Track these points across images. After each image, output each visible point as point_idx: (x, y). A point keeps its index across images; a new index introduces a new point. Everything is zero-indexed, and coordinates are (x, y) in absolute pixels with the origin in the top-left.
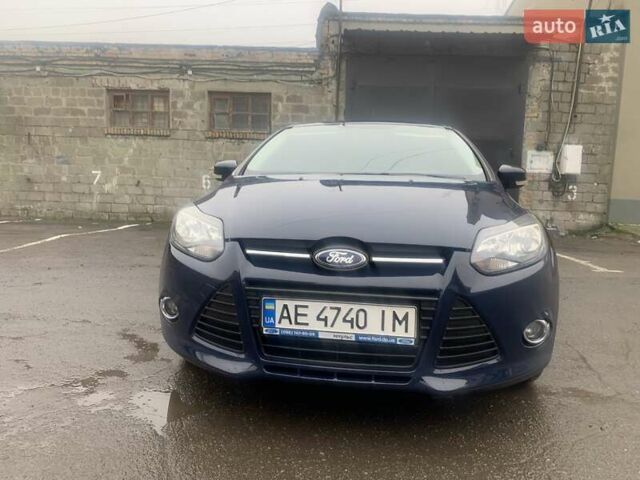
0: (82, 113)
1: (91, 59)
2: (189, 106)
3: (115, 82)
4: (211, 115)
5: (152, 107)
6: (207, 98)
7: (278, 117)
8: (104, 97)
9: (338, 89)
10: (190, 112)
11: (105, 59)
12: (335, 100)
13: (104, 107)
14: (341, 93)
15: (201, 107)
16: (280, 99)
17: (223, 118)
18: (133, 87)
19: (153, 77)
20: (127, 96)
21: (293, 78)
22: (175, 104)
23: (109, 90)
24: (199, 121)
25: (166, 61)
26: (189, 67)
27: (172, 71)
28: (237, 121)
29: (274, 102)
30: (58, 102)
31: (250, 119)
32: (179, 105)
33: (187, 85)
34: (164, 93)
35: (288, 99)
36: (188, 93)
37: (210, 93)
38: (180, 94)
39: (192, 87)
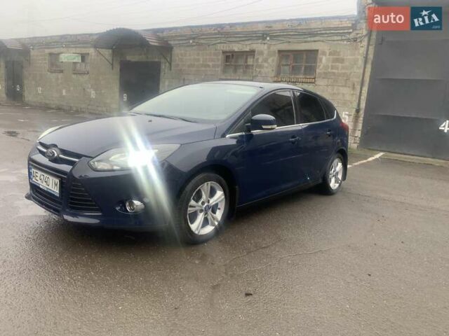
0: (209, 66)
1: (215, 34)
2: (266, 60)
3: (227, 47)
4: (279, 66)
5: (246, 62)
6: (277, 55)
7: (321, 67)
8: (221, 57)
9: (369, 44)
10: (266, 65)
11: (223, 32)
12: (365, 53)
13: (220, 63)
14: (370, 47)
15: (273, 61)
16: (324, 53)
17: (286, 68)
18: (236, 50)
19: (247, 43)
20: (233, 55)
21: (336, 38)
22: (258, 59)
23: (224, 52)
24: (270, 70)
25: (255, 32)
26: (268, 35)
27: (258, 38)
28: (295, 70)
29: (320, 56)
30: (198, 60)
31: (303, 68)
32: (260, 61)
33: (266, 47)
34: (252, 53)
35: (330, 54)
36: (266, 52)
37: (280, 51)
38: (261, 53)
39: (269, 48)
